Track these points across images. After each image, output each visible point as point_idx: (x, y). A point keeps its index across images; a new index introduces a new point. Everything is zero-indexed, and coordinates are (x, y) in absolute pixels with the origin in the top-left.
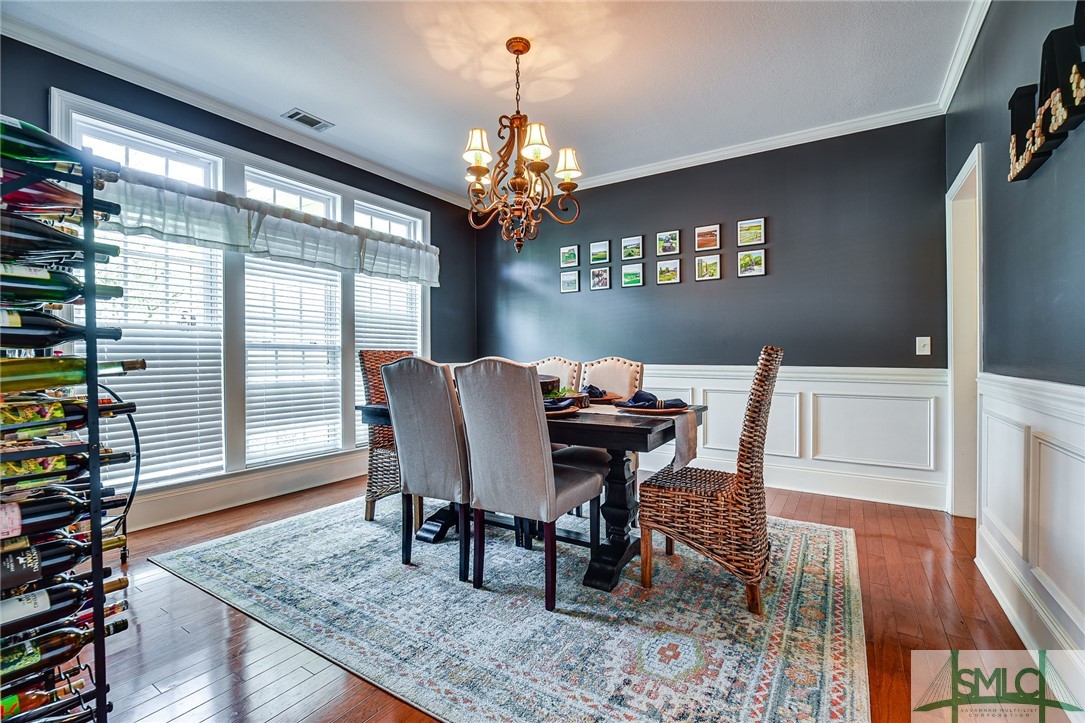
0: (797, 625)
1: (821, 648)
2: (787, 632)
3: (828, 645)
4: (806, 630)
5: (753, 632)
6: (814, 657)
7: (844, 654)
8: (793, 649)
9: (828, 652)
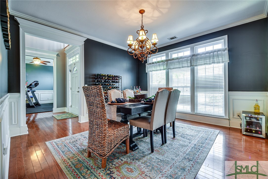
0: (78, 160)
1: (69, 159)
2: (78, 157)
3: (68, 161)
4: (76, 161)
5: (83, 153)
6: (69, 157)
7: (64, 162)
8: (74, 155)
9: (67, 160)
